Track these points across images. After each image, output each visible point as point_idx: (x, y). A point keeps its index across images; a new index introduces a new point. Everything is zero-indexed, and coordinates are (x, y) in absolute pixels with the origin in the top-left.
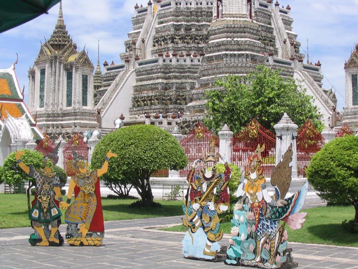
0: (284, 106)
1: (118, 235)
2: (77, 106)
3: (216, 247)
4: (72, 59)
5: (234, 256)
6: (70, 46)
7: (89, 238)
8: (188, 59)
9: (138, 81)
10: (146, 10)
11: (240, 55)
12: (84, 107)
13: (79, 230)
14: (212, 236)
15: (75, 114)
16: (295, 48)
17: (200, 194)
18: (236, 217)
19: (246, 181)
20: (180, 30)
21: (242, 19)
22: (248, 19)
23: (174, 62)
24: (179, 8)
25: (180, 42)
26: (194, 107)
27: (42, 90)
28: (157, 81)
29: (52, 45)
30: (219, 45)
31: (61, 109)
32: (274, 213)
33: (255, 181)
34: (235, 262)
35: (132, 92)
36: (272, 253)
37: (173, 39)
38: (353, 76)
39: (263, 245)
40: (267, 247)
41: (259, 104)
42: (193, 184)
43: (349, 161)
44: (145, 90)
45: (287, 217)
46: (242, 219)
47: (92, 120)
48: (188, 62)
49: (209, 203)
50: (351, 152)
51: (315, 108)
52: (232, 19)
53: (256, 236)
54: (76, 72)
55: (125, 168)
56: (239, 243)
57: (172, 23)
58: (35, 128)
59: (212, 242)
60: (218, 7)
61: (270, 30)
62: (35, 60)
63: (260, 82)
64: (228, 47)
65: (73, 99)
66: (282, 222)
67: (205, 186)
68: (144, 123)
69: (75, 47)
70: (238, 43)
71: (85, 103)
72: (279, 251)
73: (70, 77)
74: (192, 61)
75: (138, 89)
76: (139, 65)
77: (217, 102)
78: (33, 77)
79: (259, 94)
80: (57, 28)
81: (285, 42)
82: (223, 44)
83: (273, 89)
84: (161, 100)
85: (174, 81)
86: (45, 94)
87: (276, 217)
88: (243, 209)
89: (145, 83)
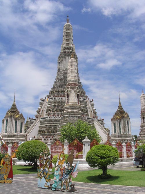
0: (87, 134)
1: (21, 179)
2: (18, 133)
3: (49, 184)
4: (17, 116)
5: (54, 187)
6: (17, 112)
7: (7, 180)
8: (58, 117)
9: (40, 124)
10: (44, 100)
11: (74, 116)
12: (21, 133)
13: (4, 177)
14: (47, 180)
15: (17, 136)
16: (95, 114)
17: (43, 165)
18: (55, 173)
19: (59, 160)
20: (55, 107)
21: (75, 104)
22: (77, 104)
23: (53, 118)
24: (55, 100)
25: (55, 111)
26: (58, 134)
27: (6, 127)
28: (47, 125)
29: (11, 111)
30: (67, 113)
31: (13, 134)
32: (68, 172)
33: (62, 160)
34: (54, 189)
35: (38, 128)
36: (67, 186)
37: (53, 110)
38: (114, 123)
39: (64, 183)
40: (65, 184)
41: (78, 133)
42: (41, 161)
43: (99, 153)
44: (43, 128)
45: (72, 173)
46: (57, 174)
47: (24, 138)
48: (58, 118)
49: (46, 168)
50: (100, 150)
51: (98, 135)
52: (72, 104)
53: (62, 180)
54: (19, 121)
55: (27, 155)
56: (56, 182)
57: (53, 105)
58: (2, 140)
59: (47, 182)
60: (67, 100)
61: (86, 108)
62: (5, 116)
63: (79, 126)
64: (70, 113)
65: (17, 130)
66: (70, 175)
67: (44, 162)
68: (42, 139)
69: (19, 112)
70: (74, 112)
71: (21, 132)
72: (69, 185)
73: (16, 123)
74: (59, 118)
75: (40, 127)
76: (41, 119)
77: (64, 132)
78: (4, 122)
79: (78, 130)
80: (13, 105)
81: (91, 112)
82: (68, 112)
83: (83, 128)
84: (48, 131)
85: (53, 125)
86: (7, 128)
87: (68, 173)
88: (57, 170)
89: (43, 125)
